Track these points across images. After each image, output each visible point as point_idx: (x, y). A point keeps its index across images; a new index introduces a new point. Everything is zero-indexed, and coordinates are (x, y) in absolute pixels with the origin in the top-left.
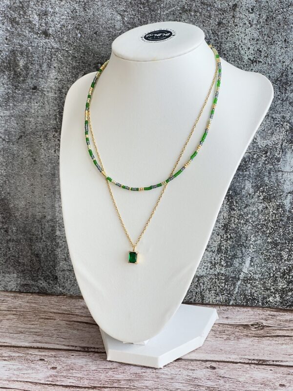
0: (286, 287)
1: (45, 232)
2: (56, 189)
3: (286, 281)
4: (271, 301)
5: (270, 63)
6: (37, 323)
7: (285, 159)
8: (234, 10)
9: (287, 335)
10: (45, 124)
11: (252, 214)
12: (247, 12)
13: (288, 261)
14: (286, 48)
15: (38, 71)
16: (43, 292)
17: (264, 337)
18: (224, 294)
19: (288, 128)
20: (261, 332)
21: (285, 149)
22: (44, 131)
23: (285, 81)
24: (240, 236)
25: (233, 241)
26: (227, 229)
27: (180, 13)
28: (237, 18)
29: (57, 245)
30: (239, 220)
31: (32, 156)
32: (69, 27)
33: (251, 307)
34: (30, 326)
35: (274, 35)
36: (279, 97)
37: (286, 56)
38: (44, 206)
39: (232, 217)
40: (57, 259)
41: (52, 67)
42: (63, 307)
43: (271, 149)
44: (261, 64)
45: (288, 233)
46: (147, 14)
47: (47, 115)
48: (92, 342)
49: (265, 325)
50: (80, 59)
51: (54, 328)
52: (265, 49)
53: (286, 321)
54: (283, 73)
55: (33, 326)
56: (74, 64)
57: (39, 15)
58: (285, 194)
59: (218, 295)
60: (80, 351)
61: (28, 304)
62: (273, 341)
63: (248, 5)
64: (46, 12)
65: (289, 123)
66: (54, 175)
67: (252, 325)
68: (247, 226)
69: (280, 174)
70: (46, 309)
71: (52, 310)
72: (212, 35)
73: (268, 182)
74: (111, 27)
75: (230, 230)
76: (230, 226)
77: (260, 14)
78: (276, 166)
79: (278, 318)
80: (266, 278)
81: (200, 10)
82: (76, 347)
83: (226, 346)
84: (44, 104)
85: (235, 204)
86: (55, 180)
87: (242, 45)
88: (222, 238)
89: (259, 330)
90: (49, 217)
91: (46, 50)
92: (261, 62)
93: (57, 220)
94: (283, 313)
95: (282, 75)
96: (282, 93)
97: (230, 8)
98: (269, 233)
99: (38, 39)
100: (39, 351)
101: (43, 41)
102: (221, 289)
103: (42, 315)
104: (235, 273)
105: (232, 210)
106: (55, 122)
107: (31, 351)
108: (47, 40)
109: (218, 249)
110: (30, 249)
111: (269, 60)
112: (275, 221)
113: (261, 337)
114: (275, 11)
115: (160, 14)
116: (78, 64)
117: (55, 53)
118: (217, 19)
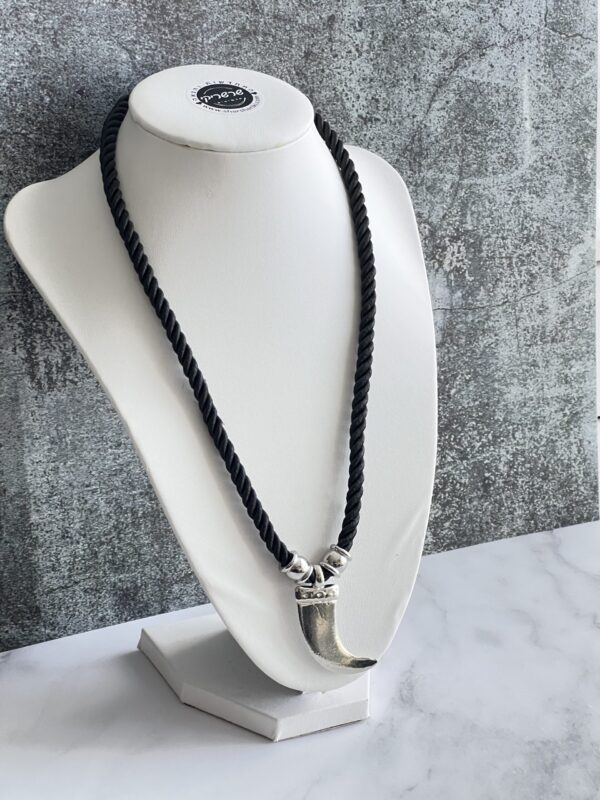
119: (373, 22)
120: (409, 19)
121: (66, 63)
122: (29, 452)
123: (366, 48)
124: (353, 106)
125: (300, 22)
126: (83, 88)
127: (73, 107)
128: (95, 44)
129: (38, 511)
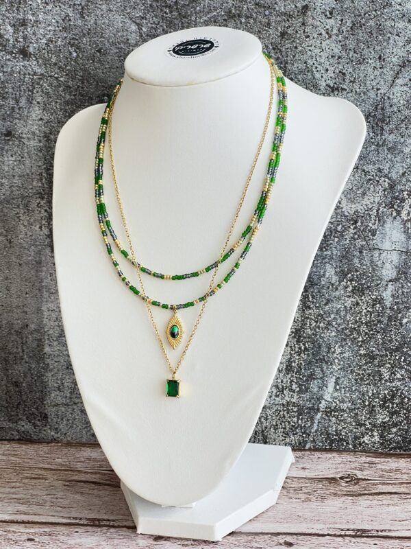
0: (389, 421)
1: (28, 348)
2: (43, 284)
3: (388, 412)
4: (367, 442)
5: (358, 90)
6: (18, 484)
7: (383, 232)
8: (304, 14)
9: (394, 491)
10: (26, 188)
11: (337, 314)
12: (324, 16)
13: (390, 382)
14: (381, 68)
15: (13, 108)
16: (25, 439)
17: (360, 495)
18: (296, 434)
19: (387, 186)
20: (356, 488)
21: (383, 216)
22: (23, 198)
23: (381, 117)
24: (320, 347)
25: (308, 355)
26: (300, 337)
27: (225, 20)
28: (309, 26)
29: (46, 368)
30: (316, 322)
31: (6, 236)
32: (59, 43)
33: (338, 451)
34: (9, 489)
35: (363, 50)
36: (373, 141)
37: (382, 80)
38: (25, 309)
39: (307, 318)
40: (46, 388)
41: (34, 102)
42: (57, 460)
43: (362, 217)
44: (344, 92)
45: (389, 341)
46: (176, 22)
47: (28, 174)
48: (104, 511)
49: (360, 477)
50: (76, 90)
51: (46, 492)
52: (350, 70)
53: (391, 470)
54: (378, 105)
55: (13, 490)
56: (68, 97)
57: (14, 25)
58: (384, 283)
59: (288, 434)
60: (87, 525)
61: (4, 458)
62: (375, 501)
63: (324, 6)
64: (24, 21)
65: (388, 178)
66: (40, 263)
67: (342, 478)
68: (330, 331)
69: (376, 253)
70: (32, 463)
71: (41, 465)
72: (272, 51)
73: (359, 266)
74: (122, 41)
75: (304, 338)
76: (304, 333)
77: (342, 20)
78: (371, 242)
79: (379, 466)
80: (359, 408)
81: (254, 15)
82: (81, 519)
83: (306, 510)
84: (22, 158)
85: (311, 299)
86: (41, 271)
87: (316, 65)
88: (292, 350)
89: (353, 485)
90: (33, 327)
91: (24, 78)
92: (346, 90)
93: (46, 330)
94: (387, 460)
95: (376, 108)
96: (377, 135)
97: (298, 12)
98: (362, 341)
99: (12, 61)
100: (26, 527)
101: (20, 64)
102: (292, 426)
103: (27, 473)
104: (313, 401)
105: (306, 308)
106: (40, 185)
107: (14, 528)
108: (26, 62)
109: (287, 366)
110: (5, 375)
111: (356, 86)
112: (370, 322)
113: (356, 496)
114: (365, 15)
115: (195, 21)
116: (73, 97)
117: (38, 81)
118: (279, 28)
119: (343, 12)
120: (376, 11)
121: (89, 30)
122: (46, 302)
123: (335, 31)
124: (322, 77)
125: (277, 9)
126: (102, 48)
127: (94, 61)
128: (112, 18)
129: (50, 345)
